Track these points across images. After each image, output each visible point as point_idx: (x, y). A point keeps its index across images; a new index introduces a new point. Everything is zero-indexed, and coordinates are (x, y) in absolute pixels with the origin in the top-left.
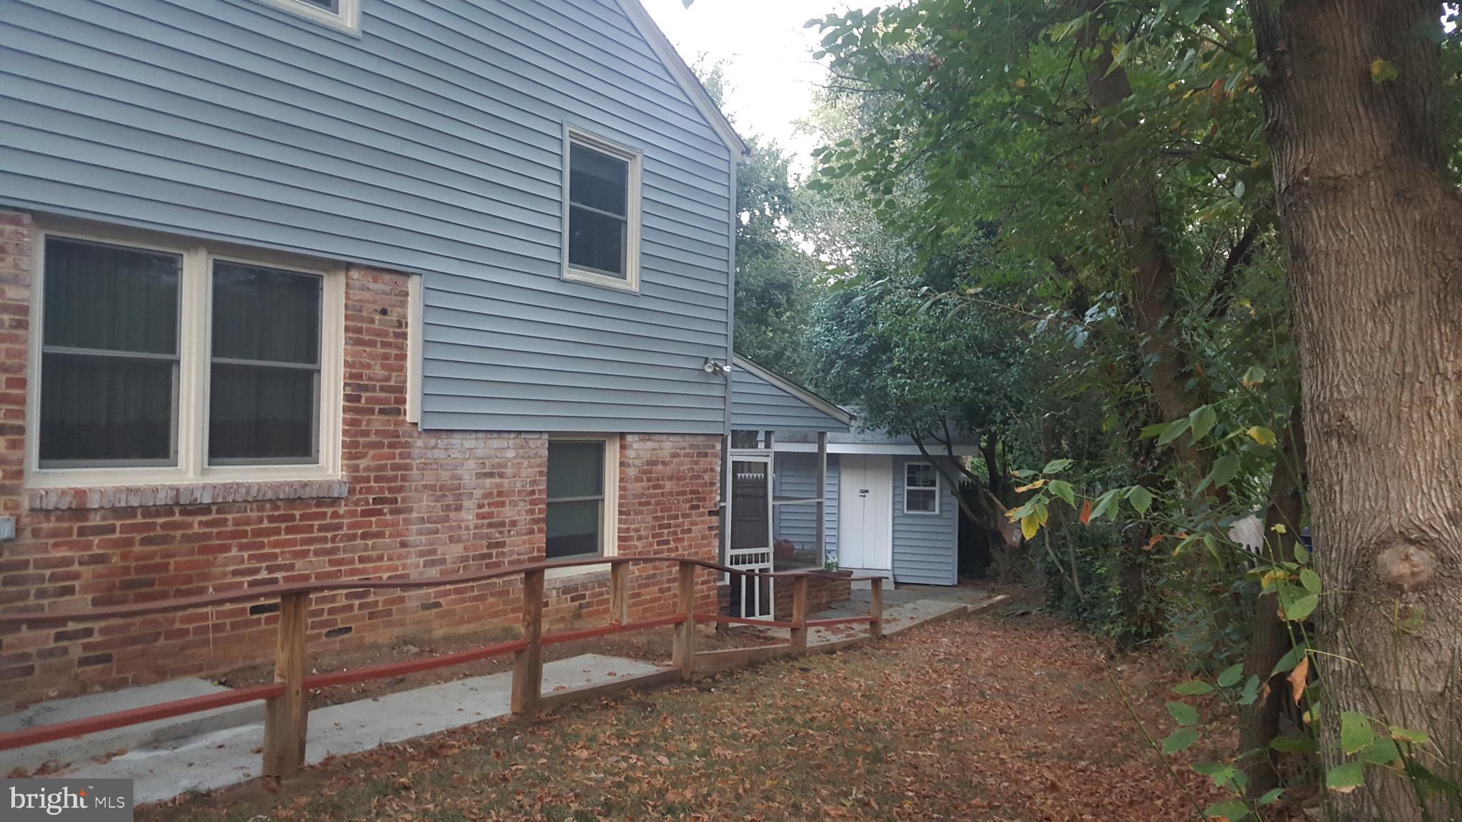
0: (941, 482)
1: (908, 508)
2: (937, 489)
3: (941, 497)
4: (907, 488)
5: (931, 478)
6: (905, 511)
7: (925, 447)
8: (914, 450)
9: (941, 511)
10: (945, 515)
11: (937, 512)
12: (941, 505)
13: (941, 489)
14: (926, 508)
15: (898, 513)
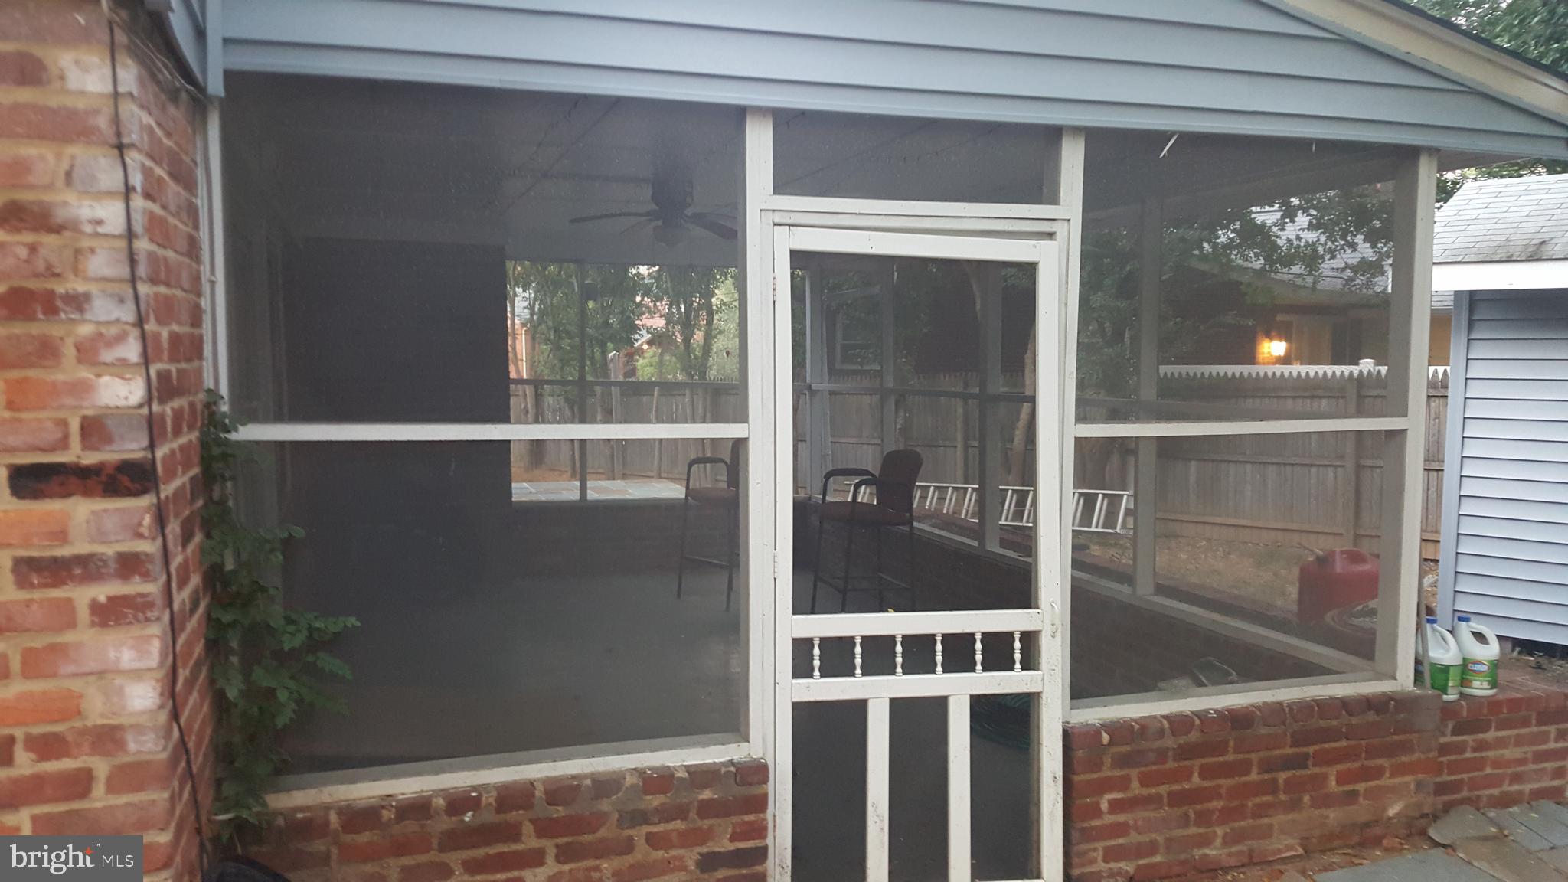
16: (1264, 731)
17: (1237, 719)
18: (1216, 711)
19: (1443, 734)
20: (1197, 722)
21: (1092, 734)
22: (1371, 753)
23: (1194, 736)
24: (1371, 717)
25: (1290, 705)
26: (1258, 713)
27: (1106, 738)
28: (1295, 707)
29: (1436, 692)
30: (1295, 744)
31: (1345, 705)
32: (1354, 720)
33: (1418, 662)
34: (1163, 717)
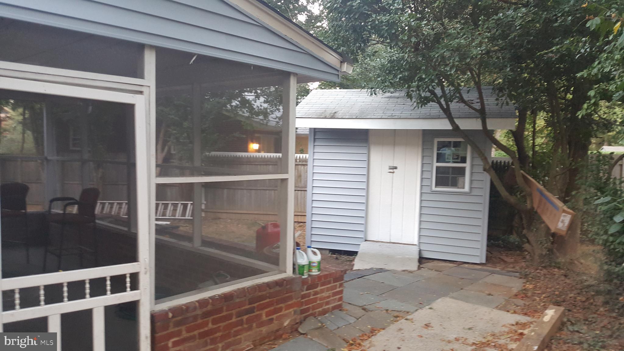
0: (473, 158)
1: (437, 185)
2: (467, 166)
3: (472, 173)
4: (436, 164)
5: (461, 153)
6: (434, 188)
7: (456, 120)
8: (444, 125)
9: (471, 188)
10: (475, 192)
11: (467, 189)
12: (471, 181)
13: (472, 166)
14: (454, 184)
15: (425, 190)
16: (238, 300)
17: (227, 297)
18: (219, 295)
19: (303, 291)
20: (211, 301)
21: (164, 314)
22: (278, 302)
23: (209, 307)
24: (278, 288)
25: (248, 288)
26: (236, 294)
27: (170, 315)
28: (249, 289)
29: (300, 275)
30: (250, 304)
31: (268, 285)
32: (272, 291)
33: (294, 265)
34: (196, 301)
